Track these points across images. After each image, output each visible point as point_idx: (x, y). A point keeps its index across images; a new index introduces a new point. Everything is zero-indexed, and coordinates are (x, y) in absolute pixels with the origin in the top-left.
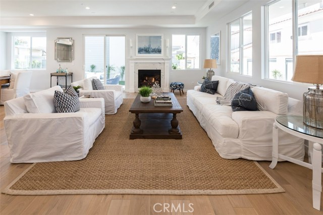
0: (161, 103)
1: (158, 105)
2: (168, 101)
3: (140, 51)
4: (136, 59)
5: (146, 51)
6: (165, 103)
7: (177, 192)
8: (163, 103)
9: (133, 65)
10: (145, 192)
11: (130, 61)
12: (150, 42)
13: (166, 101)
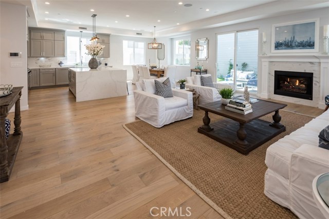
0: (232, 107)
1: (229, 109)
2: (241, 108)
3: (278, 46)
4: (271, 57)
5: (288, 45)
6: (236, 108)
7: (179, 175)
8: (234, 108)
9: (267, 64)
10: (163, 160)
11: (263, 60)
12: (294, 33)
13: (238, 107)
